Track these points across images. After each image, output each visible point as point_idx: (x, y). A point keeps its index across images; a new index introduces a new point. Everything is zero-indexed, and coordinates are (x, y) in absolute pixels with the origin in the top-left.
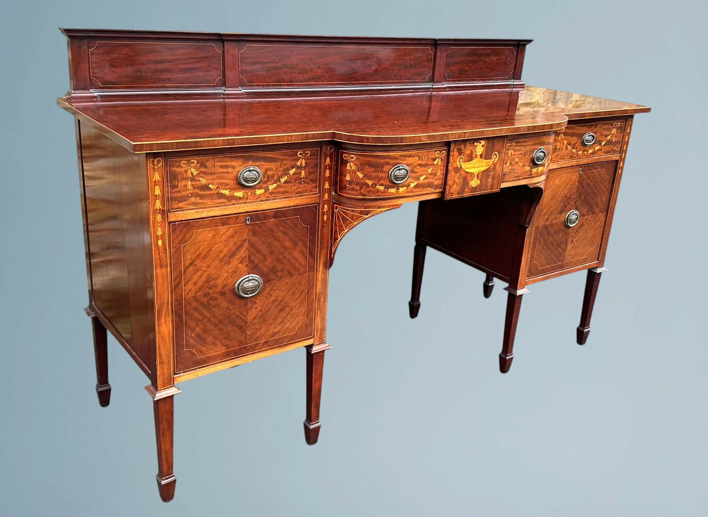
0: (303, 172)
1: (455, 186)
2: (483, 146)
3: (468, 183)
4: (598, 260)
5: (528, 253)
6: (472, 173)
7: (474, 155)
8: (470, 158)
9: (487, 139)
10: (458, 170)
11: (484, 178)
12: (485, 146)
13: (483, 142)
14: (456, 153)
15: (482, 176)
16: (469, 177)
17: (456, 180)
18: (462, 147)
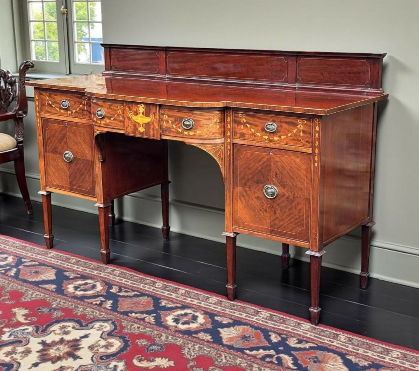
0: (85, 107)
1: (129, 128)
2: (143, 108)
3: (137, 129)
4: (310, 243)
5: (230, 205)
6: (139, 123)
7: (138, 112)
8: (136, 113)
9: (146, 104)
10: (129, 119)
11: (147, 129)
12: (145, 108)
13: (143, 105)
14: (127, 109)
15: (145, 126)
16: (137, 125)
17: (130, 124)
18: (131, 106)
